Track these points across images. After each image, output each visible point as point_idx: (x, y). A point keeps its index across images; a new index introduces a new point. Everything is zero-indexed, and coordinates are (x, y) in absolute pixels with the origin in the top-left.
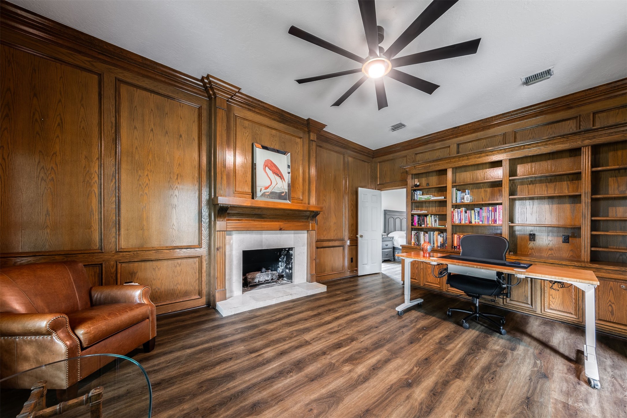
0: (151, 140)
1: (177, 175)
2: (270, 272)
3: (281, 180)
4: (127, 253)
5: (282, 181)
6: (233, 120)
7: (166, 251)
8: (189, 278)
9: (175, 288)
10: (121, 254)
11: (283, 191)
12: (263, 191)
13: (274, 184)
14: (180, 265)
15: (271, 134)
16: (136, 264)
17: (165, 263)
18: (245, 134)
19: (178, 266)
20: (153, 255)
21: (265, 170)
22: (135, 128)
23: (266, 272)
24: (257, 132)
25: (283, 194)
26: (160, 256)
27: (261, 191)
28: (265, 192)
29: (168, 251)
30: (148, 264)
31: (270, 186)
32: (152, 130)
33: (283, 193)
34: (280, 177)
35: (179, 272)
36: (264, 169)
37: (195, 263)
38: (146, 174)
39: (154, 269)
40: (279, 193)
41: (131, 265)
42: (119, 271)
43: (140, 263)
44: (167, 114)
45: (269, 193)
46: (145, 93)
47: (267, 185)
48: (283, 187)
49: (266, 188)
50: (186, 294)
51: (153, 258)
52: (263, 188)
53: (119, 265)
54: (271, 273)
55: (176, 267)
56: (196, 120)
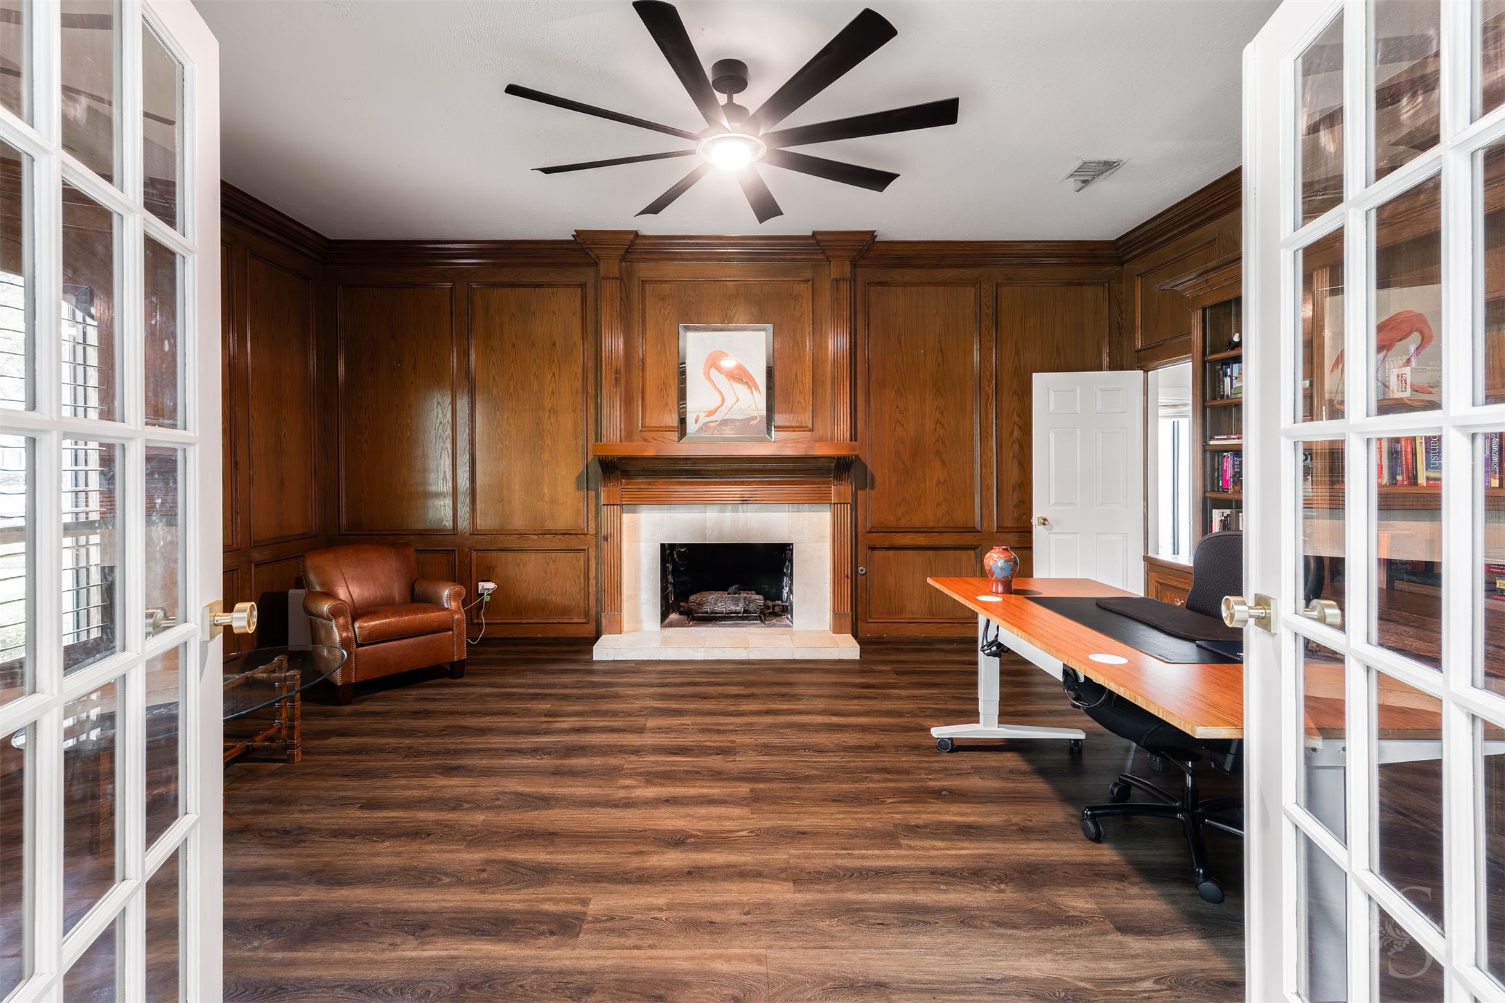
0: (512, 362)
1: (549, 411)
2: (743, 595)
3: (749, 391)
4: (483, 537)
5: (752, 392)
6: (637, 290)
7: (533, 537)
8: (568, 587)
9: (548, 598)
10: (476, 537)
11: (756, 413)
12: (703, 420)
13: (729, 401)
14: (554, 562)
15: (726, 295)
16: (494, 554)
17: (533, 556)
18: (662, 311)
19: (551, 562)
20: (513, 542)
21: (707, 376)
22: (492, 348)
23: (735, 594)
24: (691, 299)
25: (754, 422)
26: (526, 545)
27: (696, 421)
28: (707, 423)
29: (536, 537)
30: (510, 555)
31: (719, 407)
32: (514, 346)
33: (754, 418)
34: (747, 383)
35: (554, 572)
36: (704, 374)
37: (578, 561)
38: (506, 416)
39: (518, 565)
40: (744, 420)
41: (489, 555)
42: (474, 562)
43: (500, 553)
44: (533, 313)
45: (717, 423)
46: (503, 291)
47: (712, 407)
48: (754, 406)
49: (711, 413)
50: (565, 611)
51: (515, 546)
52: (702, 416)
53: (474, 554)
54: (745, 598)
55: (548, 564)
56: (579, 309)
